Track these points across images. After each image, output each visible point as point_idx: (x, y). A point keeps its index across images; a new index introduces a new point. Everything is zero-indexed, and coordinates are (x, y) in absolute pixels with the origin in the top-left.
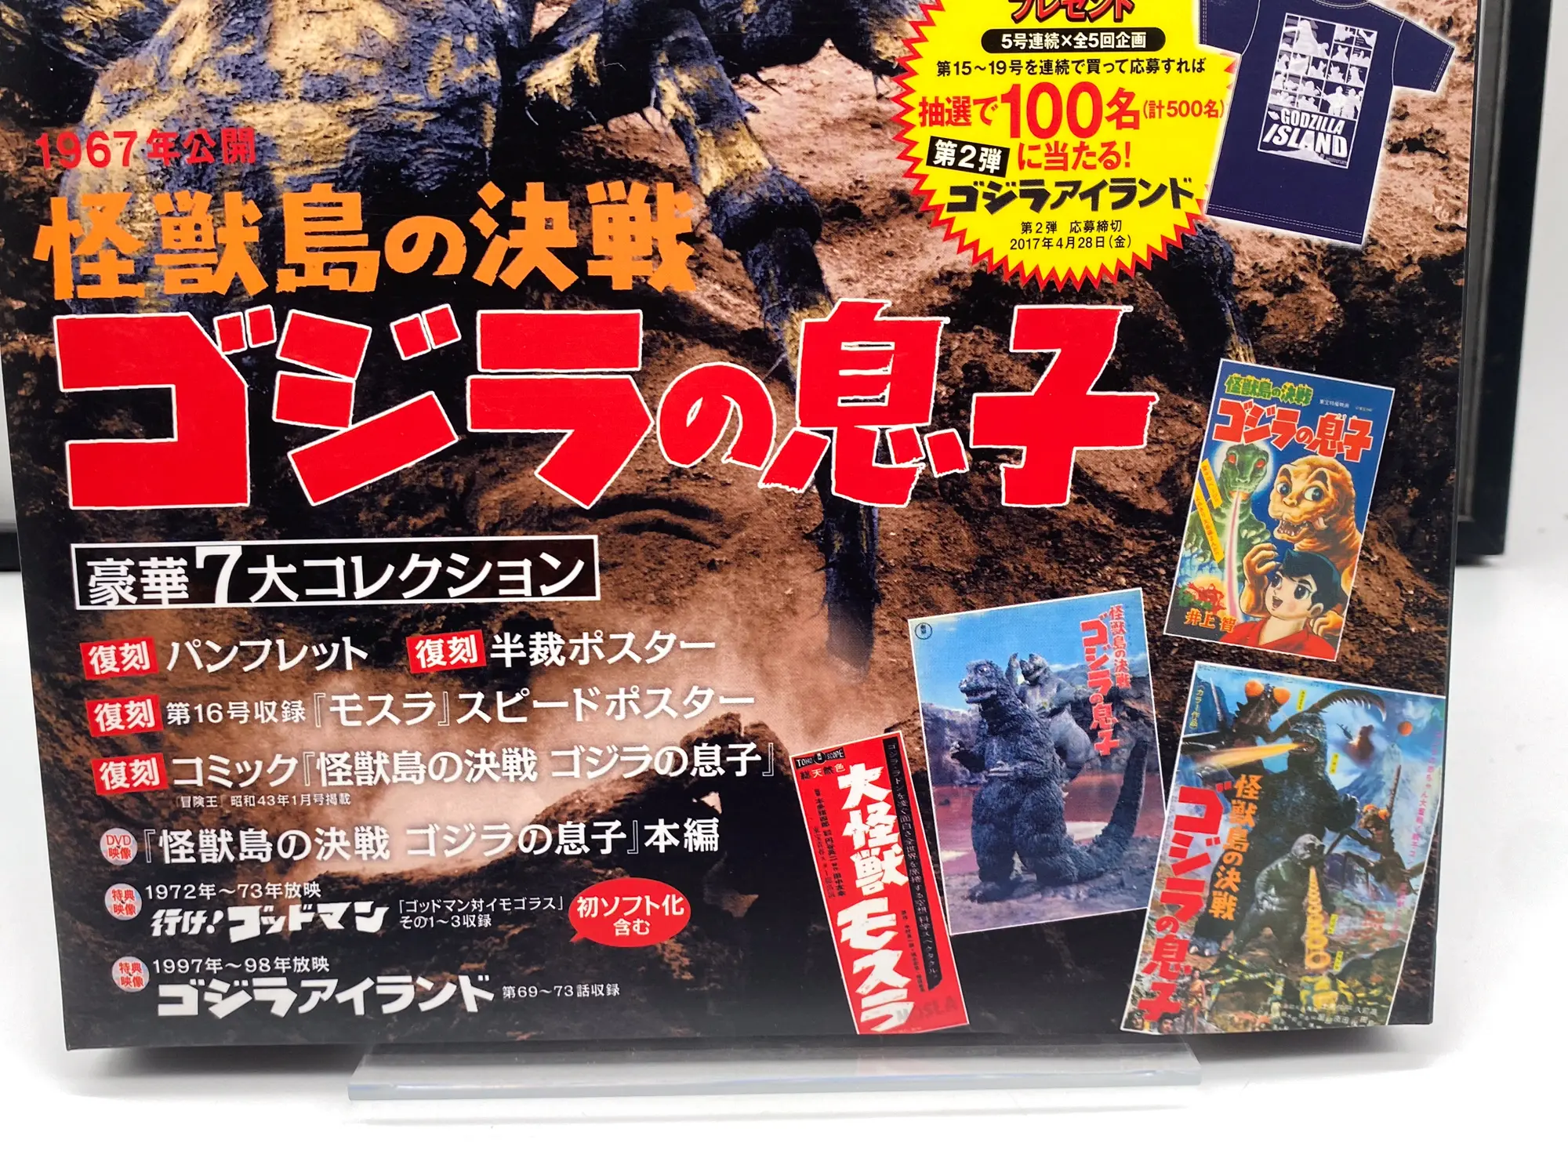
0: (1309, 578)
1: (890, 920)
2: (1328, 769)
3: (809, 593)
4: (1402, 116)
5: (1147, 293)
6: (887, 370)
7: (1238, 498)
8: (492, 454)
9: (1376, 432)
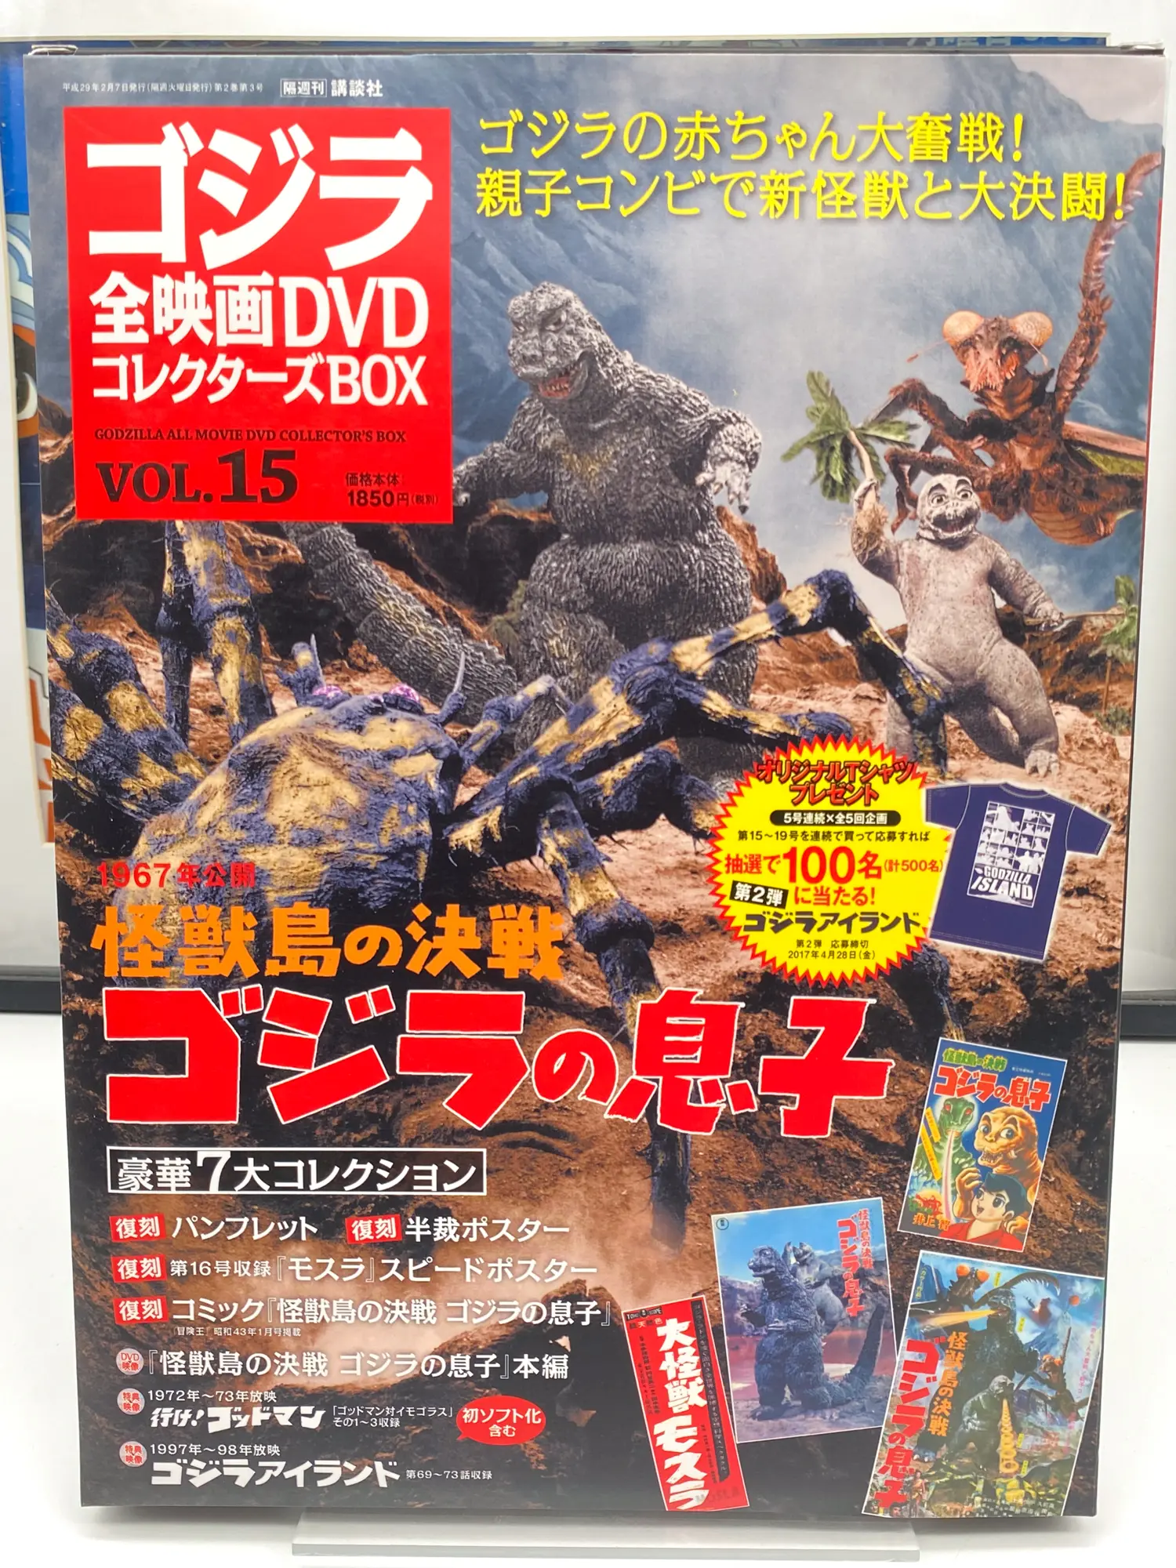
0: (1004, 1193)
1: (693, 1431)
2: (1017, 1329)
3: (639, 1194)
4: (1073, 871)
5: (887, 991)
6: (699, 1038)
7: (952, 1136)
8: (413, 1090)
9: (1054, 1090)
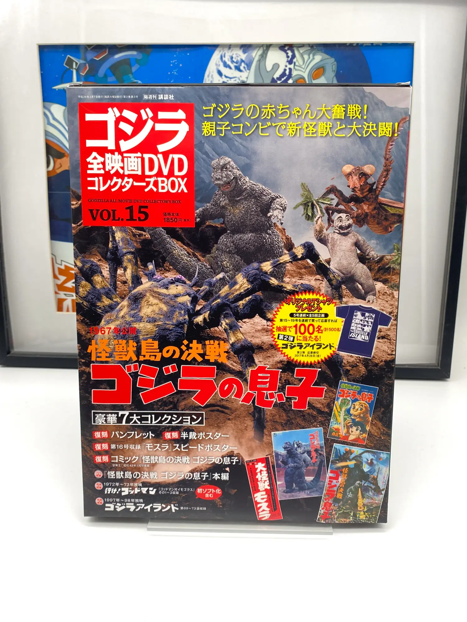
0: (359, 427)
1: (266, 496)
2: (363, 467)
3: (251, 425)
4: (380, 331)
5: (324, 367)
6: (268, 380)
7: (343, 409)
8: (183, 394)
9: (374, 396)
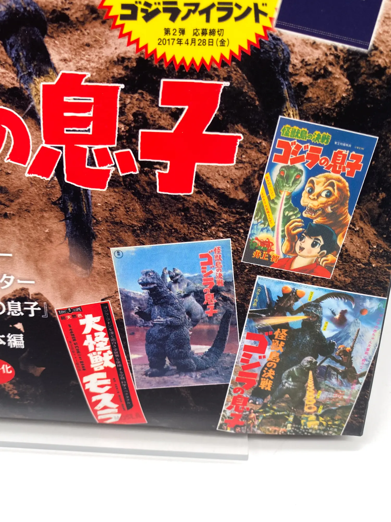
0: (320, 238)
1: (108, 382)
2: (322, 329)
3: (58, 232)
5: (238, 75)
6: (90, 114)
7: (284, 194)
9: (365, 162)
